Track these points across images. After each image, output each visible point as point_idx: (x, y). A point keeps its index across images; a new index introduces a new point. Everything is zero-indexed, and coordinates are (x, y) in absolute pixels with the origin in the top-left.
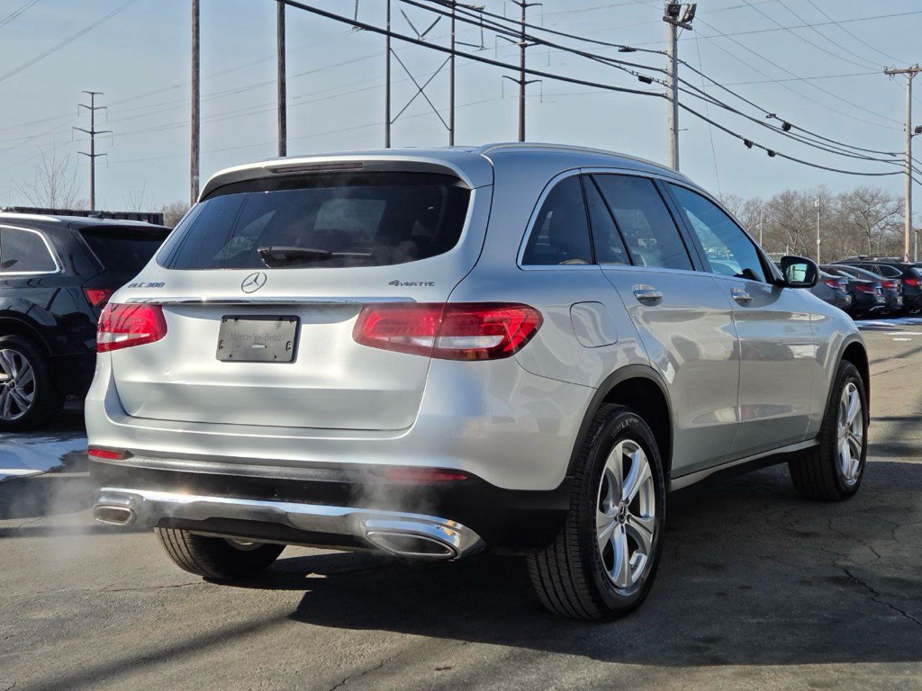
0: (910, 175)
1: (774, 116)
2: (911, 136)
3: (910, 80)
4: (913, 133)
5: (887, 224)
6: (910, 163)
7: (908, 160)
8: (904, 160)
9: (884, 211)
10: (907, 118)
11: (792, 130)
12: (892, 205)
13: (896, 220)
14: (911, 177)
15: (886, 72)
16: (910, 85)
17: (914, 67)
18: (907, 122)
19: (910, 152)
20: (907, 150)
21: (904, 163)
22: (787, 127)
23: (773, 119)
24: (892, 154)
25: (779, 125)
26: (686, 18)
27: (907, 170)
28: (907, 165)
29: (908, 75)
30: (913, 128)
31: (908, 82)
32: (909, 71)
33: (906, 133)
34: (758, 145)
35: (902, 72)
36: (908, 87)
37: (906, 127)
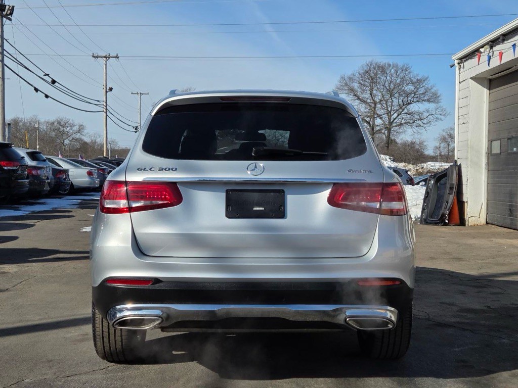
0: (106, 113)
1: (48, 75)
2: (107, 92)
3: (106, 62)
4: (108, 91)
5: (73, 139)
6: (106, 107)
7: (105, 105)
8: (103, 105)
9: (71, 131)
10: (104, 82)
11: (56, 84)
12: (76, 128)
13: (77, 137)
14: (107, 115)
15: (93, 56)
16: (106, 64)
17: (108, 55)
18: (104, 84)
19: (106, 100)
20: (104, 100)
21: (103, 106)
22: (54, 82)
23: (47, 76)
24: (98, 101)
25: (50, 80)
26: (8, 13)
27: (105, 110)
28: (105, 107)
29: (105, 59)
30: (108, 88)
31: (105, 63)
32: (105, 57)
33: (104, 90)
34: (41, 91)
35: (102, 57)
36: (105, 66)
37: (104, 87)
